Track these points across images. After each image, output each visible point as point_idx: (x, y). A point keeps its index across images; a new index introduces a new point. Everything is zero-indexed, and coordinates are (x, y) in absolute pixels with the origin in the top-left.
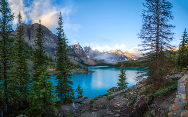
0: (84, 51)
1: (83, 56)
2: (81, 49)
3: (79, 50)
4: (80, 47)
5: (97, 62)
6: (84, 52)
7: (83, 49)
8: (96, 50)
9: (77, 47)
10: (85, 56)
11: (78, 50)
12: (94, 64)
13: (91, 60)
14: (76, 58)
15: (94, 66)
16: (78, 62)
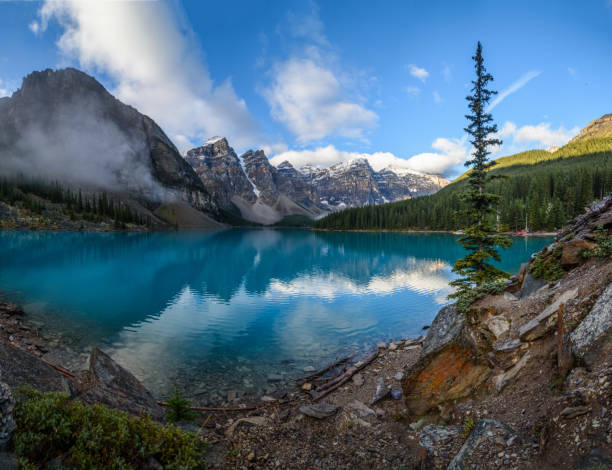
0: (244, 169)
1: (240, 190)
2: (233, 159)
3: (228, 164)
4: (231, 151)
5: (285, 211)
6: (242, 173)
7: (242, 159)
8: (286, 163)
9: (219, 155)
10: (247, 190)
11: (224, 165)
12: (273, 218)
13: (265, 206)
14: (197, 195)
15: (271, 225)
16: (204, 210)
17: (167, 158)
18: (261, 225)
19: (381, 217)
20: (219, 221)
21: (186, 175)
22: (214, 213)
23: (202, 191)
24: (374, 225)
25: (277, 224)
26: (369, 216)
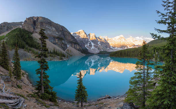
0: (89, 38)
2: (86, 35)
5: (100, 50)
7: (88, 35)
9: (82, 34)
10: (90, 44)
11: (83, 37)
14: (77, 46)
15: (97, 54)
16: (79, 50)
17: (68, 36)
18: (94, 54)
19: (128, 54)
20: (82, 53)
21: (74, 40)
22: (81, 50)
23: (78, 44)
24: (127, 56)
25: (98, 54)
26: (125, 54)
